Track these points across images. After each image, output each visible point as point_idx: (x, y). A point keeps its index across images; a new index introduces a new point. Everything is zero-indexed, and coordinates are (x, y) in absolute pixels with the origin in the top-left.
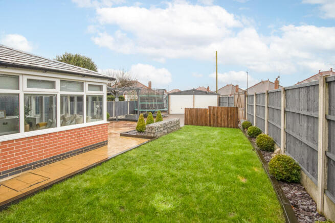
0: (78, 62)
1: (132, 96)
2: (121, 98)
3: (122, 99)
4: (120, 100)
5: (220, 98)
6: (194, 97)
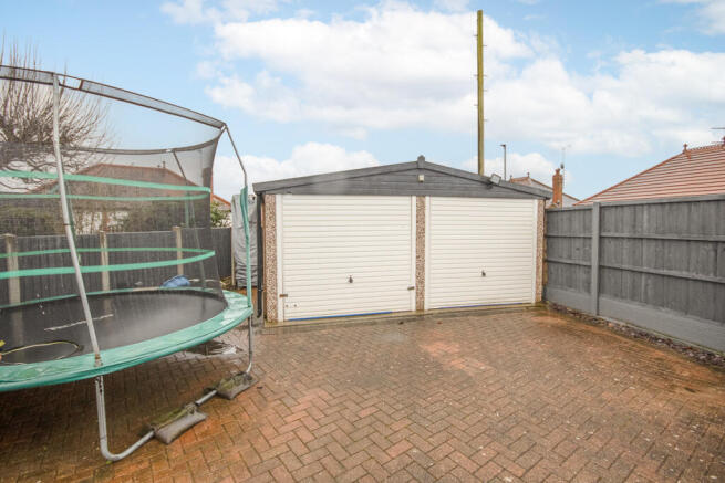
5: (548, 212)
6: (421, 210)
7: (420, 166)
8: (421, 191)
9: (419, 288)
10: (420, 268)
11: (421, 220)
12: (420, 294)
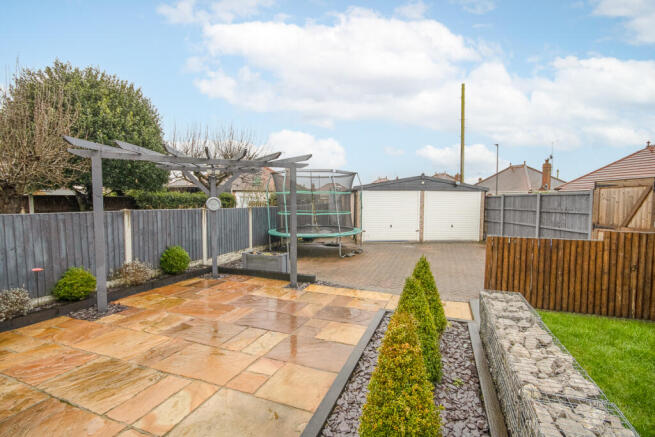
0: (93, 91)
1: (254, 195)
2: (228, 199)
3: (228, 202)
4: (224, 206)
5: (487, 198)
6: (422, 197)
7: (423, 177)
8: (423, 189)
9: (421, 231)
10: (422, 223)
11: (422, 201)
12: (421, 234)
